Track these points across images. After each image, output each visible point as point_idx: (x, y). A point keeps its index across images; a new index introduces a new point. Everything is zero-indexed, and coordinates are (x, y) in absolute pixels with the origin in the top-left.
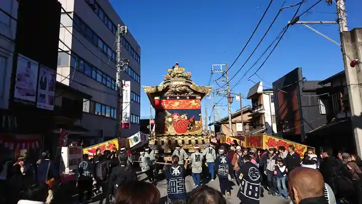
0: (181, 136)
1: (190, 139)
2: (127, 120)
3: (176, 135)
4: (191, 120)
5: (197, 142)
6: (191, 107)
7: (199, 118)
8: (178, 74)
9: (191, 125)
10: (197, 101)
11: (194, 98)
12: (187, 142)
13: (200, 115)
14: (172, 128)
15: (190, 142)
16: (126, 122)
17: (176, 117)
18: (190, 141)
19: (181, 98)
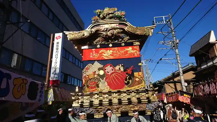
0: (116, 93)
1: (129, 97)
2: (56, 76)
3: (110, 92)
4: (129, 71)
5: (139, 101)
6: (127, 56)
7: (139, 69)
8: (109, 14)
9: (130, 79)
10: (135, 47)
11: (131, 44)
12: (125, 101)
13: (140, 64)
14: (104, 83)
15: (130, 102)
16: (55, 79)
17: (109, 69)
18: (129, 99)
19: (115, 45)
